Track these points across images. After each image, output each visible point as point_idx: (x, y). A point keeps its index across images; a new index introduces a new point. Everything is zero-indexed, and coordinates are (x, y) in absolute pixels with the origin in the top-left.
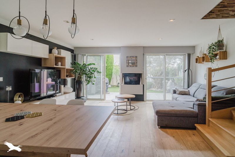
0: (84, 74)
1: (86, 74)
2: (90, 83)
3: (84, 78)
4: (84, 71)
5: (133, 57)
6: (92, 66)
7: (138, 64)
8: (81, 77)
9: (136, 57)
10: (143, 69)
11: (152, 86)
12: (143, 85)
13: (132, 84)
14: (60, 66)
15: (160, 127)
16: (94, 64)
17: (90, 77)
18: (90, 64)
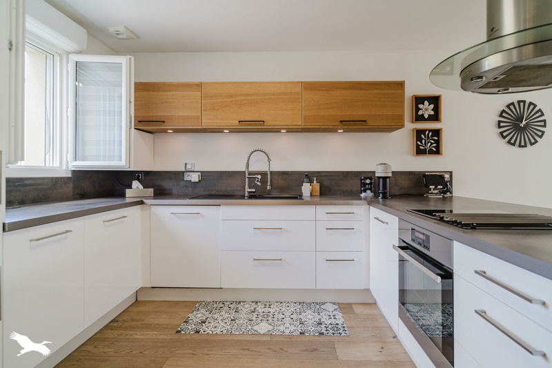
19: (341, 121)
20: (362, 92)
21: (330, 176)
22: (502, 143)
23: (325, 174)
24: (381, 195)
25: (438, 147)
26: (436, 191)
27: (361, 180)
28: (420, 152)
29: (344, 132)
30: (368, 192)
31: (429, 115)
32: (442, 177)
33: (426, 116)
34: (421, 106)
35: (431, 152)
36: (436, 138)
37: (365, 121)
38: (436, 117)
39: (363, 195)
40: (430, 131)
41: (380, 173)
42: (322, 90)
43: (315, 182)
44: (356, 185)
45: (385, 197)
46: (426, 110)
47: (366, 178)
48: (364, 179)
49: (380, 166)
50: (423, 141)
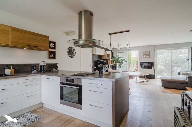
0: (118, 62)
1: (120, 63)
2: (121, 67)
3: (118, 65)
4: (118, 61)
5: (147, 52)
6: (122, 58)
7: (151, 56)
8: (116, 64)
9: (150, 52)
10: (155, 59)
11: (163, 72)
12: (155, 69)
13: (146, 68)
14: (108, 59)
15: (164, 87)
16: (123, 57)
17: (121, 64)
18: (121, 57)
19: (28, 46)
20: (36, 36)
21: (19, 66)
22: (68, 56)
23: (16, 65)
24: (42, 71)
25: (55, 57)
26: (55, 69)
27: (32, 67)
28: (50, 58)
29: (27, 49)
30: (35, 71)
31: (53, 47)
32: (56, 65)
33: (52, 47)
34: (50, 44)
35: (53, 58)
36: (54, 54)
37: (37, 47)
38: (54, 48)
39: (33, 72)
40: (53, 52)
41: (42, 64)
42: (20, 32)
43: (12, 68)
44: (30, 69)
45: (44, 72)
46: (52, 45)
47: (34, 66)
48: (33, 67)
49: (42, 62)
50: (51, 55)
